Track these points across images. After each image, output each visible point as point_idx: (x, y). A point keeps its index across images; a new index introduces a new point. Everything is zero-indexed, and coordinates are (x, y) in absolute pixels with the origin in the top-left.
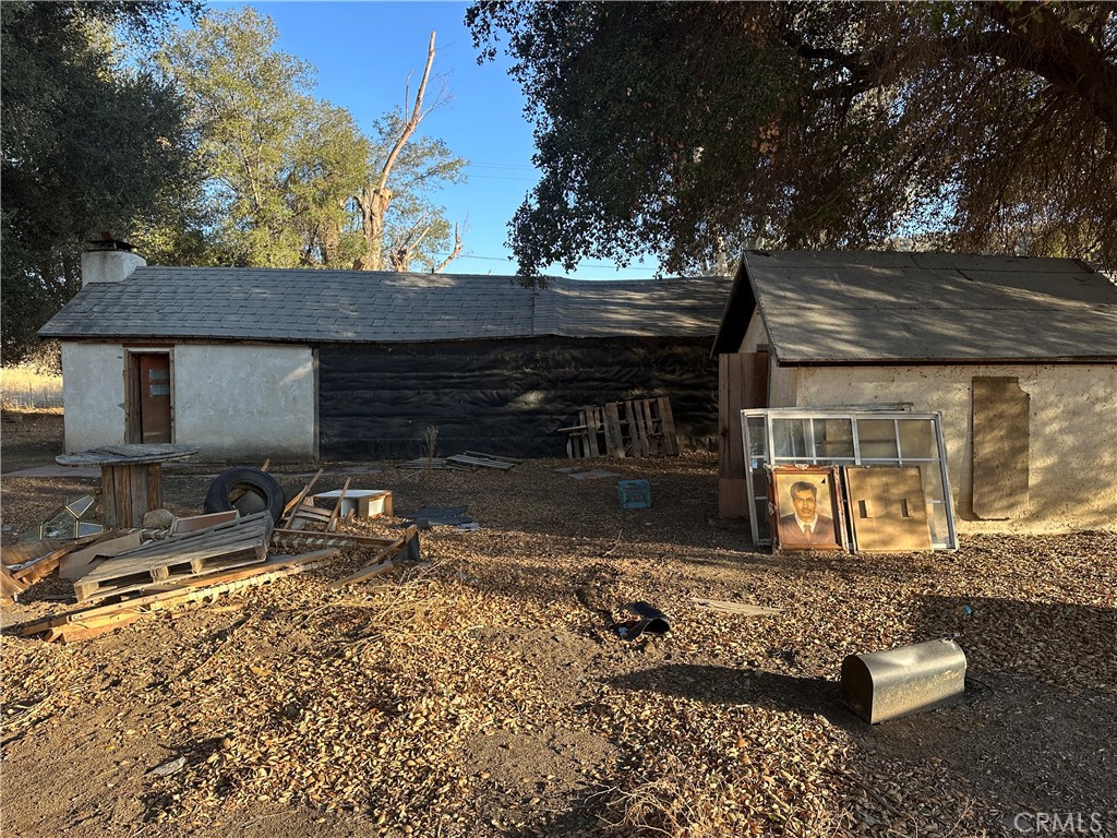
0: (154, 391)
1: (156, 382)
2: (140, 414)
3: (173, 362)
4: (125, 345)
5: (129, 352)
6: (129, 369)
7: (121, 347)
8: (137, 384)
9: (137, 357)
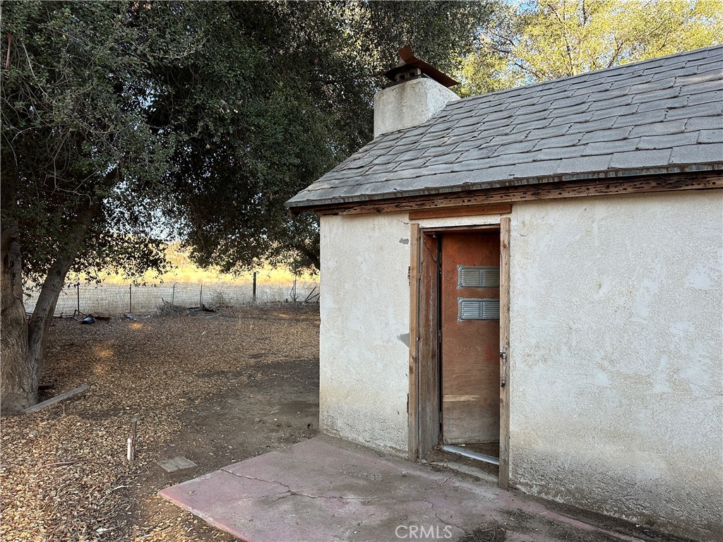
0: (468, 310)
1: (471, 292)
2: (438, 356)
3: (507, 247)
4: (415, 215)
5: (420, 230)
6: (420, 264)
7: (406, 219)
8: (433, 295)
9: (436, 239)
